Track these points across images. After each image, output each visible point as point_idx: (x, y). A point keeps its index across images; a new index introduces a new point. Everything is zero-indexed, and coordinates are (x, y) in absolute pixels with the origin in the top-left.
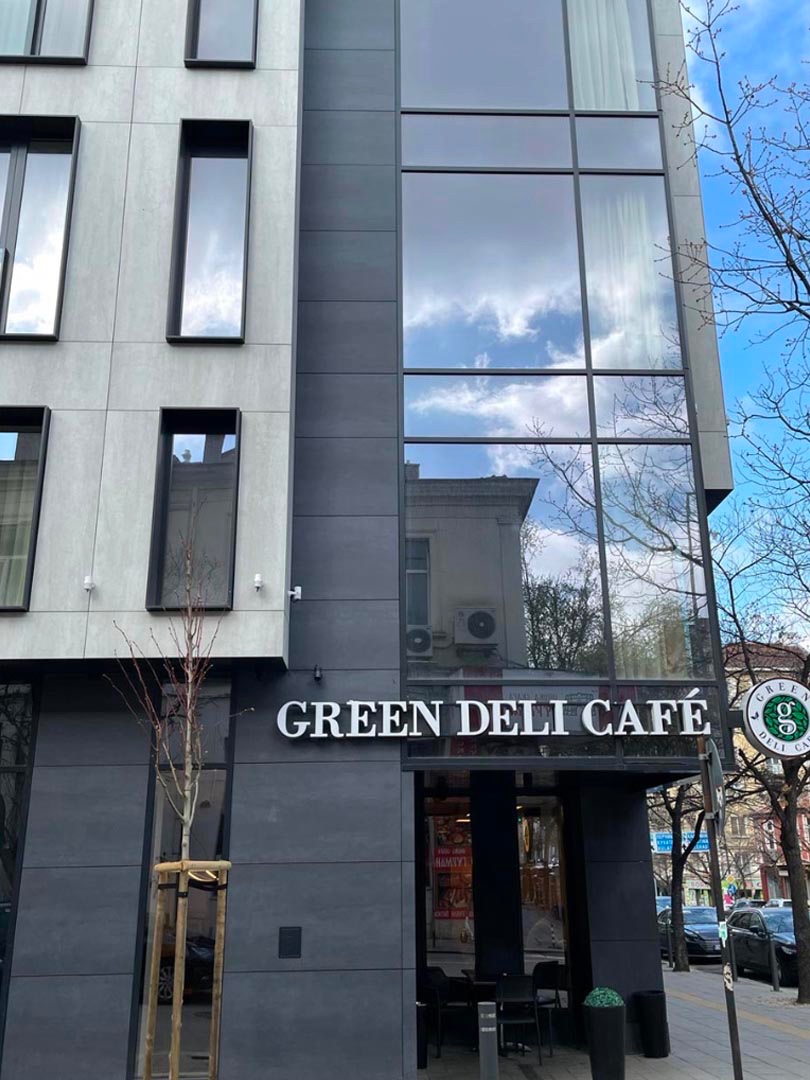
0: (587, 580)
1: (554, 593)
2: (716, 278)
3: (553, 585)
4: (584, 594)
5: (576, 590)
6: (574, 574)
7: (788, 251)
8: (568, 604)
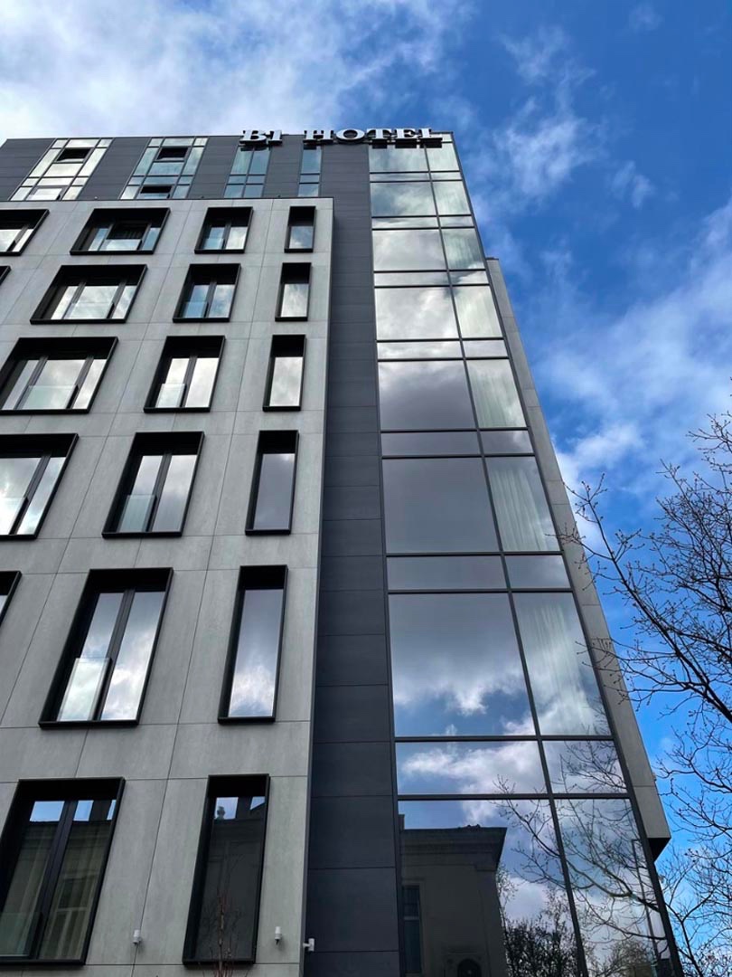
0: (557, 924)
1: (529, 937)
2: (626, 665)
3: (528, 929)
4: (556, 937)
5: (549, 934)
6: (545, 917)
7: (675, 645)
8: (543, 949)
